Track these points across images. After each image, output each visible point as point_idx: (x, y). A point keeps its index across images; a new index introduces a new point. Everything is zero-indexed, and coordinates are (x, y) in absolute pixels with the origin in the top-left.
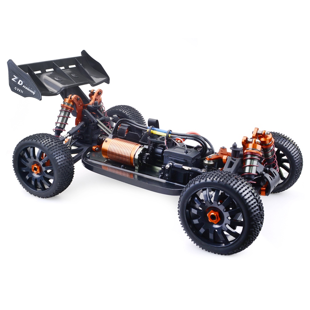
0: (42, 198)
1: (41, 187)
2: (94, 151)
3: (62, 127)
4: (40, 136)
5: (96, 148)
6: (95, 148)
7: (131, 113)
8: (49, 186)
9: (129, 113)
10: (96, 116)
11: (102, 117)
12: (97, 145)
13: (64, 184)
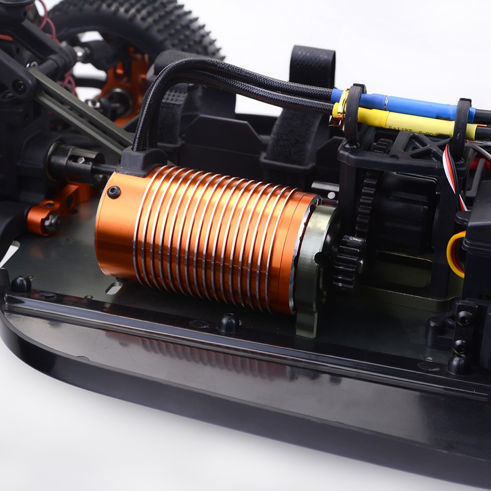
2: (39, 231)
5: (47, 218)
6: (43, 220)
7: (156, 16)
9: (150, 14)
10: (18, 51)
11: (53, 57)
12: (48, 198)
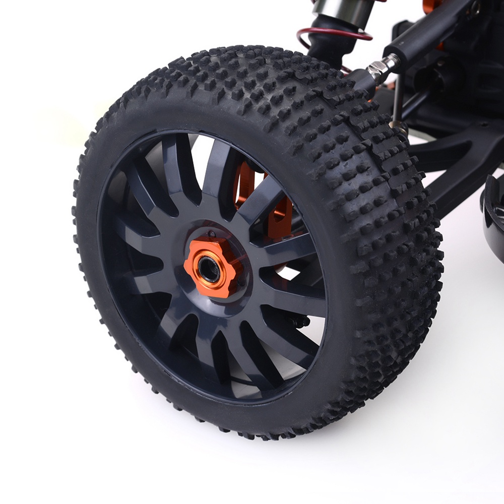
0: (271, 442)
1: (255, 371)
3: (353, 22)
4: (237, 64)
8: (304, 364)
13: (393, 336)
